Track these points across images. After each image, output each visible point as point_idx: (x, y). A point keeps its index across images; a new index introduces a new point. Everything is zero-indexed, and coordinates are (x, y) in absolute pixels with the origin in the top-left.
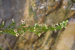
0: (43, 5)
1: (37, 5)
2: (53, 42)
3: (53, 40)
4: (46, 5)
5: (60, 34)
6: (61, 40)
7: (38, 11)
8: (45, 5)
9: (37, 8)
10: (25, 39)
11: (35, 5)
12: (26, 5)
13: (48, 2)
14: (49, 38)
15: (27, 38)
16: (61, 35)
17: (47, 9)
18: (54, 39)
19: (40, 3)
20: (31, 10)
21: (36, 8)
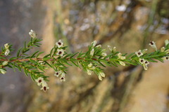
0: (87, 20)
1: (73, 21)
3: (114, 105)
4: (96, 22)
6: (134, 103)
7: (76, 36)
8: (93, 21)
9: (74, 29)
10: (47, 101)
11: (67, 22)
13: (99, 14)
15: (53, 98)
16: (135, 92)
17: (98, 31)
19: (80, 18)
20: (58, 33)
21: (70, 29)
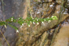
0: (39, 10)
2: (50, 43)
4: (42, 11)
5: (55, 36)
7: (35, 16)
11: (32, 11)
12: (25, 10)
14: (45, 40)
18: (50, 41)
